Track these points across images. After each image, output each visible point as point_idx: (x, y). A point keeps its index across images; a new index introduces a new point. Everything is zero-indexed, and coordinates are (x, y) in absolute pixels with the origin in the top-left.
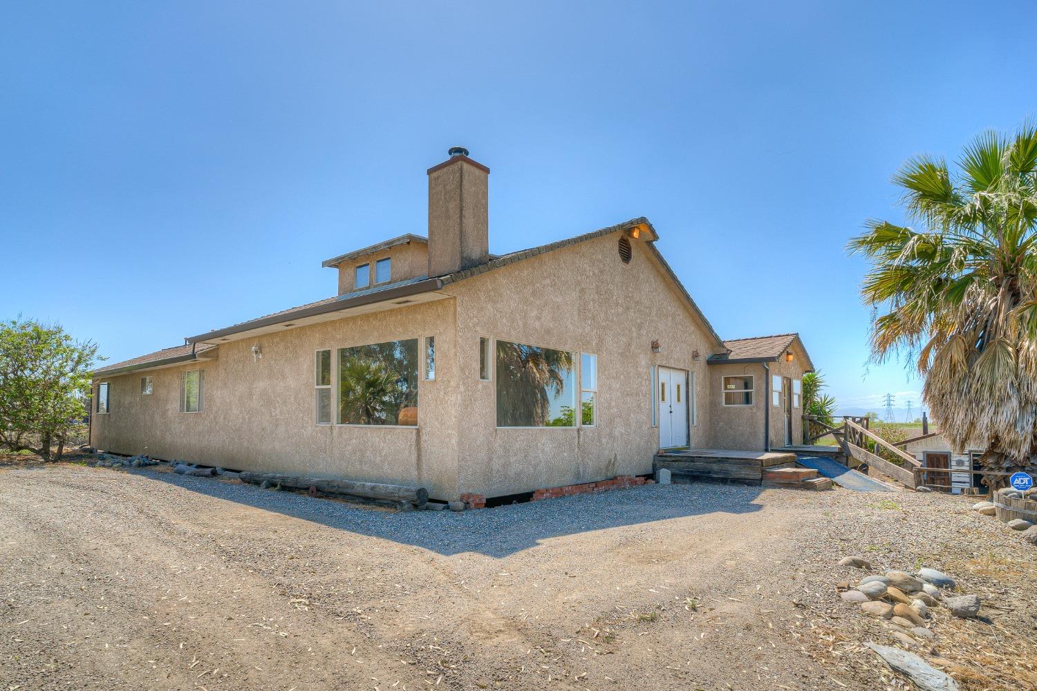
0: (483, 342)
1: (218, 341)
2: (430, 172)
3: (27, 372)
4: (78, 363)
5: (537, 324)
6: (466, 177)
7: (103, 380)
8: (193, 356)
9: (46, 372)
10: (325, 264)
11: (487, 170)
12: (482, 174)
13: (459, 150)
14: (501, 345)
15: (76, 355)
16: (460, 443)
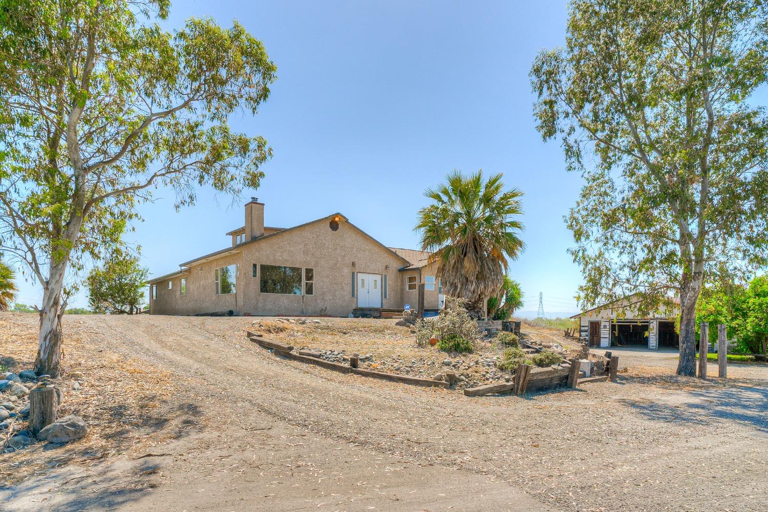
0: (255, 266)
1: (189, 266)
2: (246, 205)
3: (123, 280)
4: (142, 276)
5: (280, 258)
6: (253, 209)
7: (154, 284)
8: (181, 272)
9: (130, 280)
10: (227, 234)
11: (263, 204)
12: (262, 206)
13: (254, 198)
14: (262, 266)
15: (141, 273)
16: (244, 297)
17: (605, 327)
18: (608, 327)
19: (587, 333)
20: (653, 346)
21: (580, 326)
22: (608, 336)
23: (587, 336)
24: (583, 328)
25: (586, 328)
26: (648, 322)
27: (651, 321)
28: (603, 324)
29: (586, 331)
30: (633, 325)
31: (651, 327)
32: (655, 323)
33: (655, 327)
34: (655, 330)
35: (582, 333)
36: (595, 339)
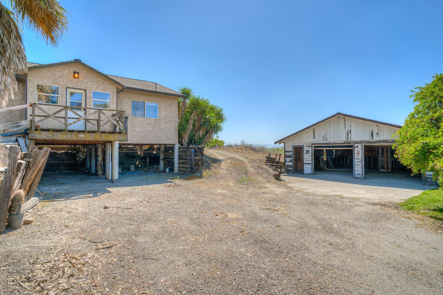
17: (308, 152)
18: (310, 152)
19: (290, 159)
20: (358, 174)
21: (285, 151)
22: (310, 162)
23: (291, 161)
24: (287, 154)
25: (290, 154)
26: (352, 146)
27: (356, 145)
28: (305, 149)
29: (290, 157)
30: (336, 150)
31: (356, 152)
32: (360, 146)
33: (360, 152)
34: (360, 155)
35: (287, 159)
36: (299, 164)
